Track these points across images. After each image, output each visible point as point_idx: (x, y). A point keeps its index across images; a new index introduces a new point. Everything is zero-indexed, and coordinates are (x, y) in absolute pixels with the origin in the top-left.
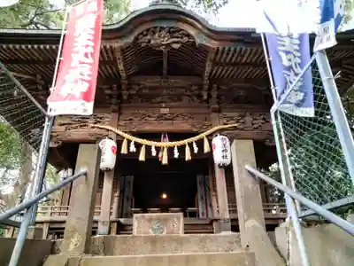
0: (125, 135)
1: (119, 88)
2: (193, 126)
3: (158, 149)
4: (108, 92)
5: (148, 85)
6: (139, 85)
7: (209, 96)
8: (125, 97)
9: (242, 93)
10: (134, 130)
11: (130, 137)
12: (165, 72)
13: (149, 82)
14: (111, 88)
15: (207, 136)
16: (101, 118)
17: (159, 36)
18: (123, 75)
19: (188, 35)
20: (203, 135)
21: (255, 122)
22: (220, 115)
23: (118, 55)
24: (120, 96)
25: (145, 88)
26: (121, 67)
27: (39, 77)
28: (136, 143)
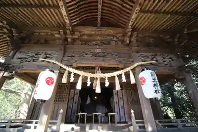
1: (65, 33)
2: (120, 62)
3: (92, 79)
4: (57, 36)
5: (87, 32)
6: (80, 32)
7: (130, 41)
8: (69, 40)
9: (151, 40)
11: (71, 70)
12: (99, 25)
13: (87, 30)
14: (59, 33)
16: (50, 55)
20: (129, 68)
21: (165, 60)
22: (139, 54)
24: (66, 39)
25: (84, 35)
27: (5, 22)
28: (75, 74)
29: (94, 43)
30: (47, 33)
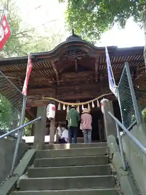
0: (59, 101)
1: (55, 79)
4: (51, 82)
5: (68, 76)
6: (64, 77)
7: (99, 80)
8: (58, 83)
10: (64, 99)
11: (62, 102)
12: (77, 70)
14: (51, 80)
17: (72, 54)
18: (57, 73)
19: (85, 52)
20: (96, 99)
23: (53, 65)
25: (67, 78)
26: (55, 70)
27: (19, 77)
29: (74, 84)
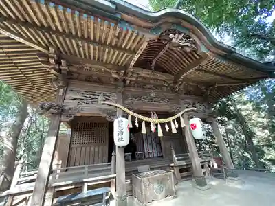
0: (130, 112)
1: (125, 74)
8: (128, 82)
9: (192, 89)
10: (136, 108)
12: (153, 68)
13: (144, 73)
15: (182, 115)
16: (109, 97)
20: (180, 114)
21: (201, 107)
22: (184, 101)
25: (140, 77)
28: (139, 119)
29: (149, 86)
30: (100, 70)
